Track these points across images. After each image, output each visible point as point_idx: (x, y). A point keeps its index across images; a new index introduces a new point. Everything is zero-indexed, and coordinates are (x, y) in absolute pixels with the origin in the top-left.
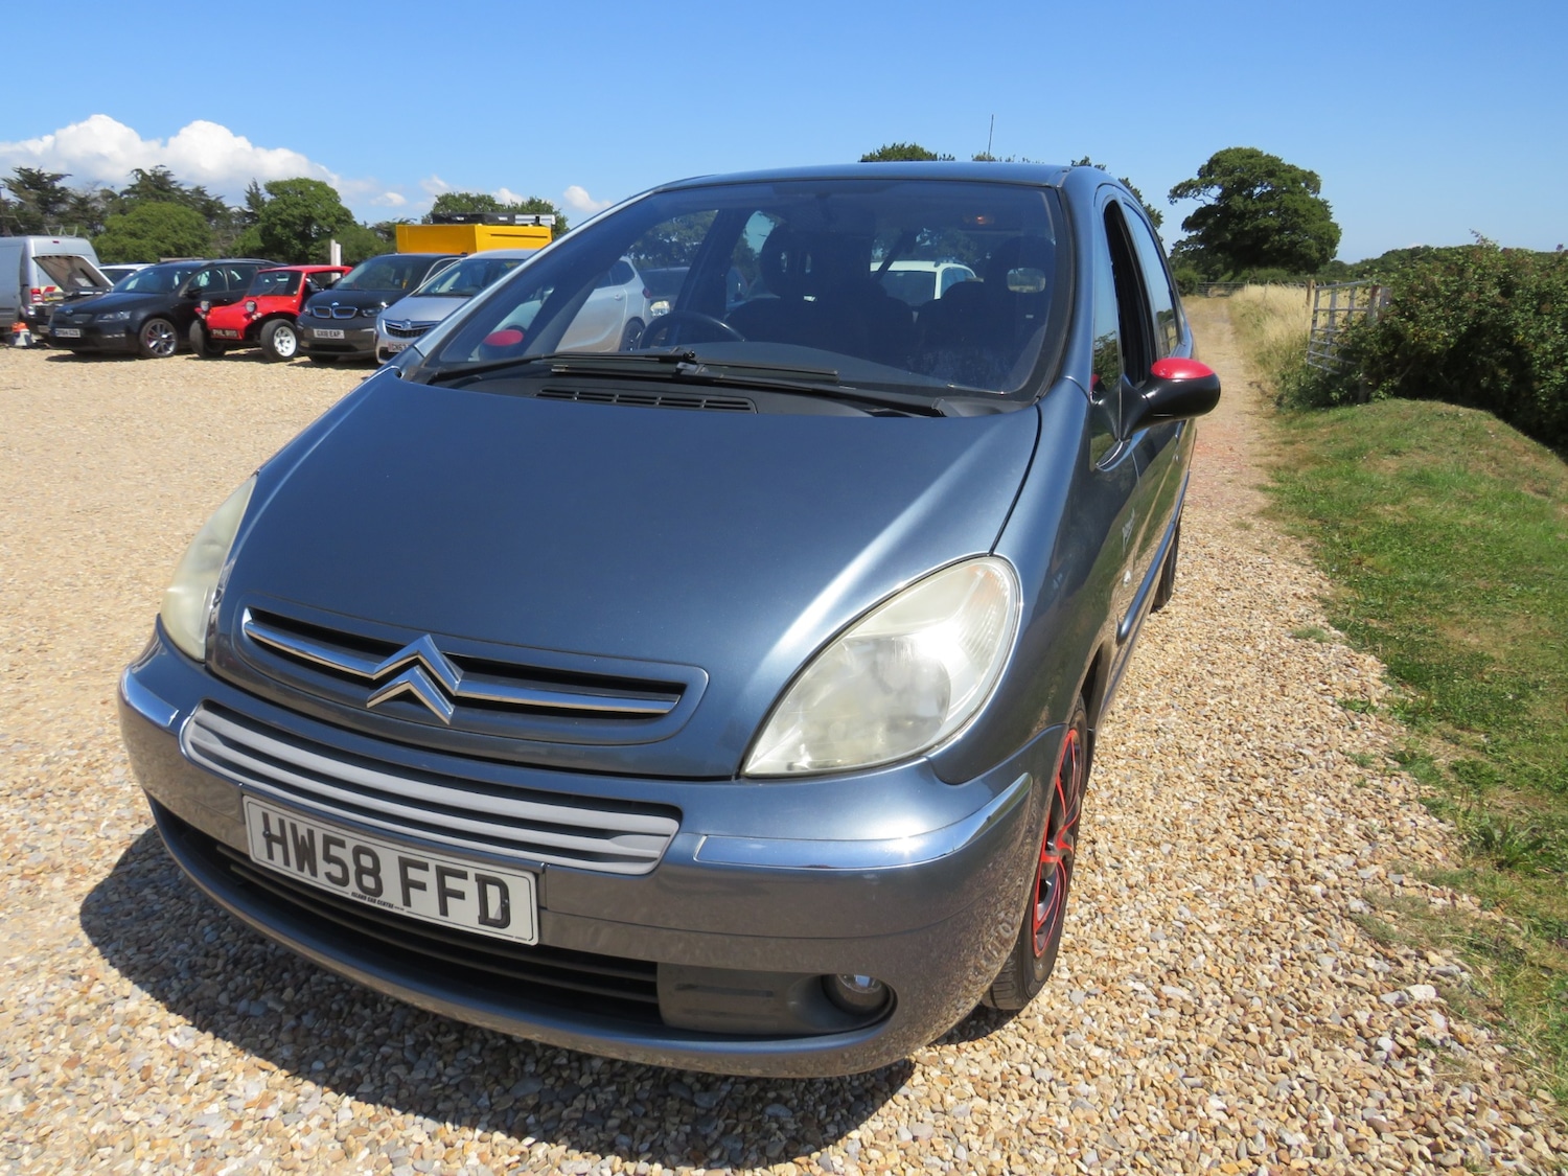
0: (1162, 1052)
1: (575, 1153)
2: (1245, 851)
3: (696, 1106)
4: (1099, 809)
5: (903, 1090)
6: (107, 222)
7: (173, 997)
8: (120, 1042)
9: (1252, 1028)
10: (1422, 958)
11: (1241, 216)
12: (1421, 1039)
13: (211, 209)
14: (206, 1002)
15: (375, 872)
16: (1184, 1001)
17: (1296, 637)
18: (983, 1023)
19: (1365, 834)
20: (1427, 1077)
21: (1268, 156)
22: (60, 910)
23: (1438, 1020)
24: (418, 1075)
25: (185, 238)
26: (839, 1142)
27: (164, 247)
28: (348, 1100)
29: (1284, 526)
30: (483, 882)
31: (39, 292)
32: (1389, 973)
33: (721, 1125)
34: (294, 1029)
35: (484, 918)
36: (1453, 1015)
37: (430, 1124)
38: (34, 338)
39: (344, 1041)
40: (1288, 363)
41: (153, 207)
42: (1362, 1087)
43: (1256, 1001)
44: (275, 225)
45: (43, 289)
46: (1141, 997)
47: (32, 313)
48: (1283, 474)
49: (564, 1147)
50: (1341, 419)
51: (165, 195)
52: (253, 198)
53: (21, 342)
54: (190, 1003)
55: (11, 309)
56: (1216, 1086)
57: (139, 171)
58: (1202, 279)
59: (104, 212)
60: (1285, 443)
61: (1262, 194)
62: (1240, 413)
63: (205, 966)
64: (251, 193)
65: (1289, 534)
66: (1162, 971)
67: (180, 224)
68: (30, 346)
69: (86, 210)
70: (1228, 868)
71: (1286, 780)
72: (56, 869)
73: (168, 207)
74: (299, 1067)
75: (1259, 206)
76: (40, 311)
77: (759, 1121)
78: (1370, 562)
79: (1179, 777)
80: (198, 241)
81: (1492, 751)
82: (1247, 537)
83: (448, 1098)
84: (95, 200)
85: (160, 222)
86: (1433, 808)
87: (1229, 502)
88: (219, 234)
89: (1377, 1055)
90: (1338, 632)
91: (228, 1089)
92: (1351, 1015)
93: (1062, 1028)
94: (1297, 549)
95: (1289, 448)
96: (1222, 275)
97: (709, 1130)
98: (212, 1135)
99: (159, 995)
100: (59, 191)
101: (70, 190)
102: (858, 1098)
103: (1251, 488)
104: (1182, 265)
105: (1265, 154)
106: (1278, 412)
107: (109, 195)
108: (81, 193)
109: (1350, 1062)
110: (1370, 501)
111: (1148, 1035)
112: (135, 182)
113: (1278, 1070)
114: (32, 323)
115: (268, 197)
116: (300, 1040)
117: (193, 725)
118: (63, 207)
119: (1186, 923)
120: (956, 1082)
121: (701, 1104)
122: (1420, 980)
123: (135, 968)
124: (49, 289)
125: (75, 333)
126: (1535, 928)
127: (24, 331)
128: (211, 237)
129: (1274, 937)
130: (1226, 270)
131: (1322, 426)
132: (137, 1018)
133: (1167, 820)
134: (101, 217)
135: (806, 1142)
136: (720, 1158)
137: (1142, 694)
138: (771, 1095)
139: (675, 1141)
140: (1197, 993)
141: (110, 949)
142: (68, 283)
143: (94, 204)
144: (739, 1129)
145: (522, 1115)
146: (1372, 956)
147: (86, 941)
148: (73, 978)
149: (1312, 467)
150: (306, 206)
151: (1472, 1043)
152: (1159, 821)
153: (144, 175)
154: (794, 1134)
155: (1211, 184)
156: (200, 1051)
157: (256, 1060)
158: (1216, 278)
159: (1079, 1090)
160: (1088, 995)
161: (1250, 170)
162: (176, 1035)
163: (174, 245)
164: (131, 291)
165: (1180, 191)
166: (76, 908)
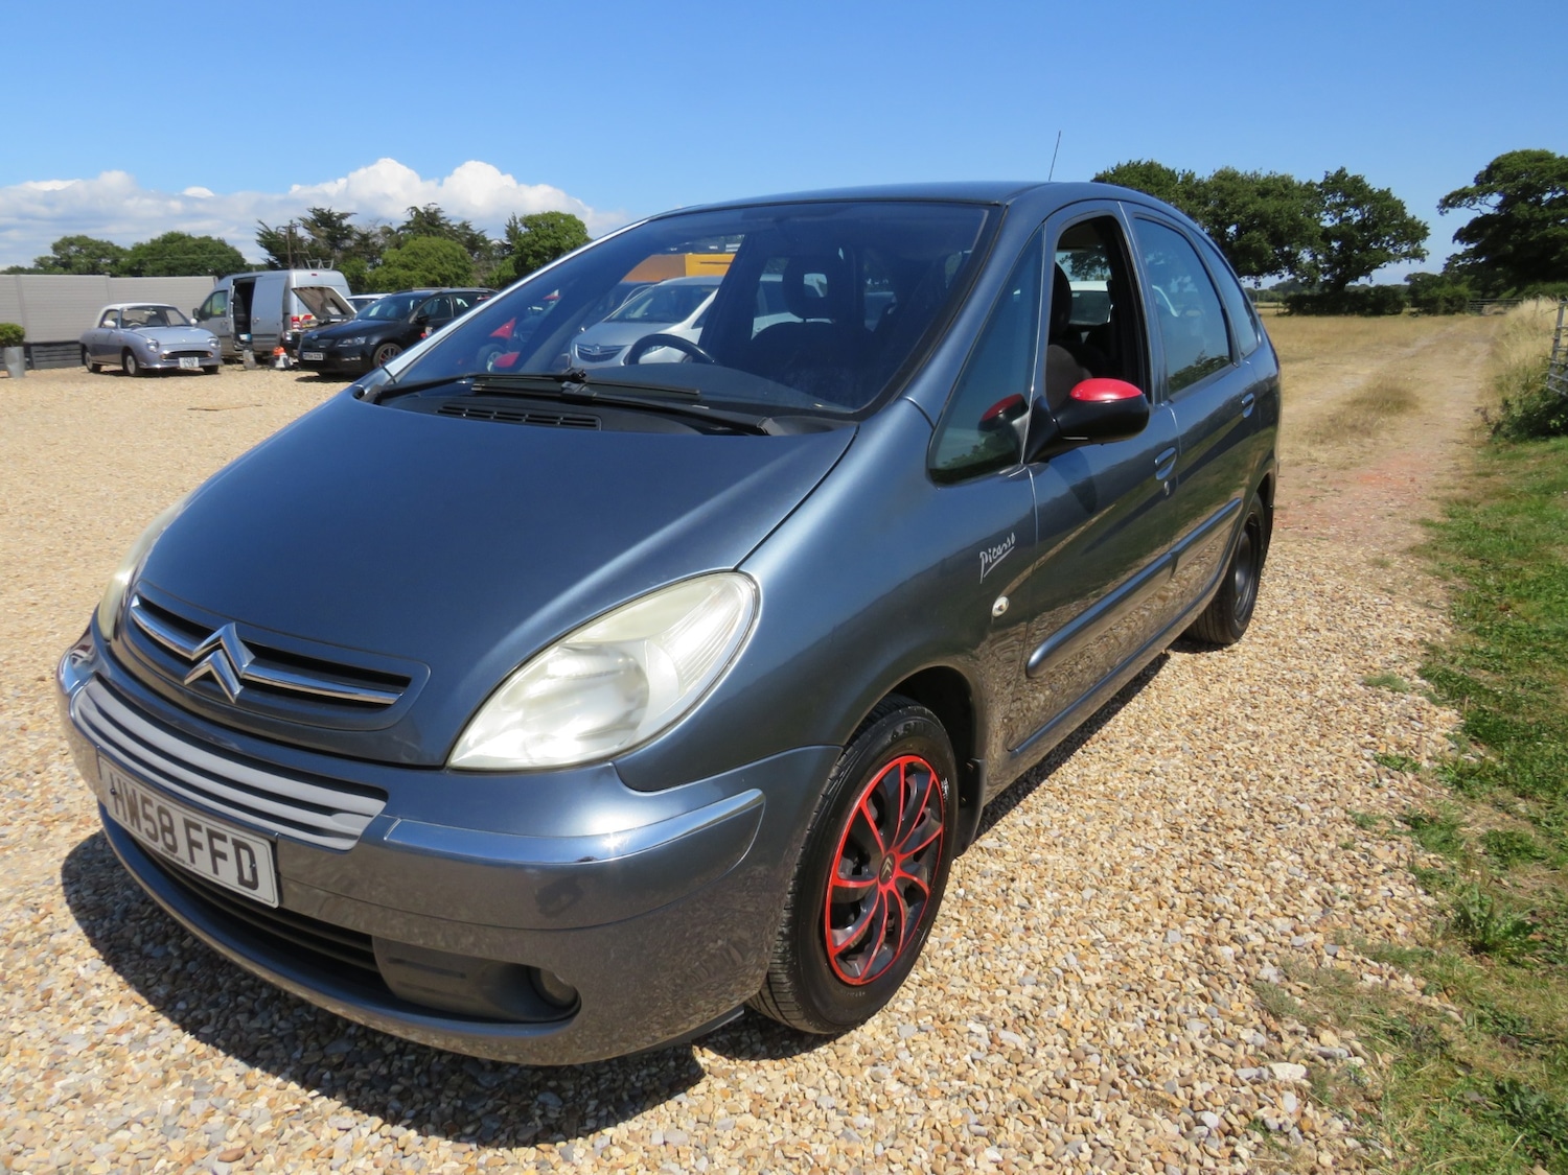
0: (963, 1096)
1: (347, 1110)
2: (1174, 905)
3: (478, 1084)
4: (1038, 848)
5: (681, 1097)
6: (384, 256)
7: (99, 934)
8: (41, 967)
9: (1073, 1084)
10: (1313, 1036)
11: (1526, 225)
12: (1256, 1121)
13: (475, 243)
14: (122, 941)
15: (171, 830)
16: (1017, 1049)
17: (1367, 684)
18: (795, 1044)
19: (1324, 900)
20: (1241, 1160)
21: (1562, 158)
22: (53, 854)
23: (1290, 1102)
24: (256, 1024)
25: (449, 269)
26: (591, 1136)
27: (432, 277)
28: (188, 1038)
29: (1430, 565)
30: (238, 845)
31: (298, 320)
32: (1262, 1048)
33: (490, 1104)
34: (177, 972)
35: (241, 881)
36: (1313, 1100)
37: (242, 1067)
38: (292, 361)
39: (215, 987)
40: (1526, 387)
41: (424, 241)
42: (1159, 1160)
43: (1095, 1059)
44: (527, 255)
45: (301, 317)
46: (974, 1039)
47: (289, 339)
48: (1456, 509)
49: (339, 1103)
50: (1555, 450)
51: (435, 230)
52: (512, 232)
53: (280, 364)
54: (110, 940)
55: (274, 335)
56: (1000, 1139)
57: (414, 208)
58: (1475, 295)
59: (383, 247)
60: (1479, 475)
61: (1552, 200)
62: (1447, 442)
63: (137, 911)
64: (510, 227)
65: (1434, 573)
66: (1013, 1014)
67: (445, 256)
68: (288, 368)
69: (367, 246)
70: (1146, 920)
71: (1263, 835)
72: (70, 819)
73: (436, 241)
74: (165, 1006)
75: (1548, 213)
76: (296, 336)
77: (528, 1105)
78: (1519, 607)
79: (1146, 822)
80: (460, 272)
81: (1549, 824)
82: (1379, 575)
83: (269, 1047)
84: (375, 236)
85: (429, 254)
86: (1425, 880)
87: (1378, 537)
88: (480, 264)
89: (1197, 1130)
90: (1424, 682)
91: (100, 1017)
92: (1191, 1086)
93: (871, 1059)
94: (1437, 592)
95: (1481, 481)
96: (1505, 290)
97: (474, 1107)
98: (69, 1052)
99: (90, 932)
100: (346, 229)
101: (355, 228)
102: (632, 1098)
103: (1413, 523)
104: (1456, 281)
105: (1558, 156)
106: (1490, 441)
107: (388, 232)
108: (364, 230)
109: (1161, 1131)
110: (1551, 540)
111: (960, 1077)
112: (410, 219)
113: (1079, 1130)
114: (289, 348)
115: (524, 230)
116: (178, 982)
117: (84, 694)
118: (348, 243)
119: (1065, 971)
120: (737, 1097)
121: (483, 1083)
122: (1292, 1059)
123: (84, 907)
124: (307, 317)
125: (318, 357)
126: (1481, 1020)
127: (283, 355)
128: (473, 267)
129: (1152, 995)
130: (1509, 285)
131: (1533, 457)
132: (64, 948)
133: (1107, 865)
134: (379, 251)
135: (560, 1130)
136: (473, 1133)
137: (1157, 733)
138: (552, 1084)
139: (441, 1114)
140: (1036, 1042)
141: (72, 889)
142: (321, 311)
143: (374, 240)
144: (504, 1111)
145: (321, 1070)
146: (1255, 1028)
147: (58, 880)
148: (32, 910)
149: (1498, 501)
150: (556, 238)
151: (1314, 1132)
152: (1098, 865)
153: (417, 211)
154: (553, 1122)
155: (1491, 191)
156: (96, 980)
157: (135, 994)
158: (1498, 295)
159: (855, 1121)
160: (920, 1029)
161: (1539, 173)
162: (85, 966)
163: (440, 275)
164: (372, 318)
165: (1452, 201)
166: (66, 852)
